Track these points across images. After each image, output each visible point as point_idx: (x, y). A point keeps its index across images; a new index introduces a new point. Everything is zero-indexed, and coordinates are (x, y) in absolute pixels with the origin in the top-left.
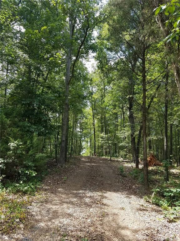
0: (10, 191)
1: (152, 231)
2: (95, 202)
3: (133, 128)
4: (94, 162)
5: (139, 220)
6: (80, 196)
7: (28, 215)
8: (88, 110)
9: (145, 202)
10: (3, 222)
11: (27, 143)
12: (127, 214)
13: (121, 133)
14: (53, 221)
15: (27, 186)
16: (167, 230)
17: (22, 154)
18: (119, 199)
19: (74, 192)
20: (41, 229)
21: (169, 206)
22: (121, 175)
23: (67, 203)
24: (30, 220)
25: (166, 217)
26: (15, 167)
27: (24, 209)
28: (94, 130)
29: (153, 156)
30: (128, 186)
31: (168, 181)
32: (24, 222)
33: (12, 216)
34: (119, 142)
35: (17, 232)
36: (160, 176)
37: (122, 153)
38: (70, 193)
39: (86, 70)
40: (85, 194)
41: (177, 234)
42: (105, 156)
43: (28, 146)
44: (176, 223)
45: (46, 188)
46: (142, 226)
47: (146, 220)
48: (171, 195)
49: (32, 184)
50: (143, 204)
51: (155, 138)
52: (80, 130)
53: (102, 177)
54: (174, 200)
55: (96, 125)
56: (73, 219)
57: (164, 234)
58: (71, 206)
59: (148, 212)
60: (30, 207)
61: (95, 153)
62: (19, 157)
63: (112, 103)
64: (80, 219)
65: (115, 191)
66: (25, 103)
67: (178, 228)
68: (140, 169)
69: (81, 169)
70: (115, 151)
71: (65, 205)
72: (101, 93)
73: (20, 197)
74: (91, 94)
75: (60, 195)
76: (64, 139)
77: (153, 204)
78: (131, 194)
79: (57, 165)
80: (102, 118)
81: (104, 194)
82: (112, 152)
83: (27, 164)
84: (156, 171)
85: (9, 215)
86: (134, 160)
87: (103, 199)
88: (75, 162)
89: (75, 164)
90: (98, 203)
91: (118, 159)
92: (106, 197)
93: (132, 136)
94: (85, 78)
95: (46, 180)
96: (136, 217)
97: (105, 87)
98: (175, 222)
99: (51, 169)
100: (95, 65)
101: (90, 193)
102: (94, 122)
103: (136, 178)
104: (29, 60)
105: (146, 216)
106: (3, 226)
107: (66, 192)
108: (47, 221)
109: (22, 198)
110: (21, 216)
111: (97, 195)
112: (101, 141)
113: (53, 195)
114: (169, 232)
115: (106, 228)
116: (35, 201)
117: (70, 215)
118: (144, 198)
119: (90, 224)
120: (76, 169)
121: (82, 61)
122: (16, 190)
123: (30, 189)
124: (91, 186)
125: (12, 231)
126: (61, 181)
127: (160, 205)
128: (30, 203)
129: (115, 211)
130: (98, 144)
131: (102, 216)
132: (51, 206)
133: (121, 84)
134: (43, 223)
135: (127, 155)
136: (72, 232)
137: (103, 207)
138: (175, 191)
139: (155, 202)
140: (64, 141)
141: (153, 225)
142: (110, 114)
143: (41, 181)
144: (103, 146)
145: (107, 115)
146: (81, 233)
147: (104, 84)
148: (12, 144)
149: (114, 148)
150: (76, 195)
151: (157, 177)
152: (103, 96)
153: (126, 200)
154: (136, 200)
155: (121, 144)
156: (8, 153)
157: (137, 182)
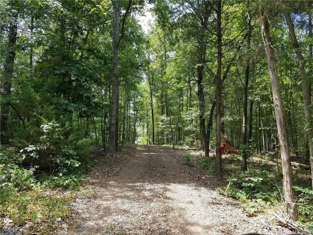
0: (46, 186)
1: (228, 226)
2: (156, 195)
3: (202, 107)
4: (153, 151)
5: (211, 215)
6: (138, 190)
7: (72, 213)
8: (144, 85)
9: (218, 195)
10: (40, 222)
11: (65, 126)
12: (196, 209)
13: (187, 114)
14: (105, 219)
15: (68, 179)
16: (247, 225)
17: (59, 139)
18: (186, 191)
19: (129, 184)
20: (90, 229)
21: (248, 198)
22: (187, 164)
23: (121, 197)
24: (75, 218)
25: (245, 210)
26: (51, 156)
27: (67, 207)
28: (153, 111)
29: (226, 141)
30: (196, 177)
31: (246, 170)
32: (67, 221)
33: (51, 214)
34: (184, 126)
35: (59, 233)
36: (236, 165)
37: (188, 139)
38: (125, 187)
39: (140, 29)
40: (143, 187)
41: (259, 229)
42: (167, 144)
43: (67, 129)
44: (257, 218)
45: (94, 181)
46: (216, 221)
47: (220, 214)
48: (251, 185)
49: (75, 177)
50: (216, 197)
51: (230, 119)
52: (133, 112)
53: (164, 167)
54: (253, 191)
55: (155, 106)
56: (130, 216)
57: (243, 230)
58: (127, 201)
59: (222, 205)
60: (74, 204)
61: (153, 141)
62: (56, 143)
63: (175, 75)
64: (139, 215)
65: (180, 182)
66: (58, 73)
67: (259, 223)
68: (211, 157)
69: (137, 159)
70: (179, 137)
71: (119, 201)
72: (161, 61)
73: (61, 193)
74: (148, 62)
75: (112, 189)
76: (114, 122)
77: (229, 197)
78: (201, 186)
79: (106, 155)
80: (162, 96)
81: (167, 186)
82: (175, 138)
83: (68, 152)
84: (230, 159)
85: (47, 214)
86: (203, 147)
87: (166, 192)
88: (129, 151)
89: (128, 154)
90: (161, 196)
91: (183, 148)
92: (169, 190)
93: (201, 117)
94: (140, 40)
95: (93, 173)
96: (208, 211)
97: (167, 54)
98: (256, 216)
99: (98, 160)
100: (152, 22)
101: (149, 186)
102: (152, 101)
103: (205, 167)
104: (62, 9)
105: (220, 211)
106: (41, 226)
107: (120, 185)
108: (97, 219)
109: (63, 194)
110: (63, 215)
111: (159, 188)
112: (162, 125)
113: (102, 189)
114: (249, 227)
115: (171, 224)
116: (80, 197)
117: (126, 211)
118: (217, 190)
119: (151, 220)
120: (131, 159)
121: (134, 16)
122: (54, 185)
123: (72, 182)
124: (150, 177)
125: (53, 232)
126: (112, 173)
127: (237, 198)
128: (74, 199)
129: (182, 205)
130: (157, 130)
131: (165, 212)
132: (101, 202)
133: (188, 49)
134: (92, 222)
135: (194, 141)
136: (130, 230)
137: (167, 201)
138: (256, 180)
139: (231, 194)
140: (114, 124)
141: (229, 220)
142: (173, 90)
143: (87, 174)
144: (163, 132)
145: (169, 92)
146: (141, 231)
147: (165, 49)
148: (46, 127)
149: (178, 134)
150: (132, 189)
151: (233, 166)
152: (163, 66)
153: (195, 192)
154: (207, 193)
155: (186, 129)
156: (41, 138)
157: (208, 172)
